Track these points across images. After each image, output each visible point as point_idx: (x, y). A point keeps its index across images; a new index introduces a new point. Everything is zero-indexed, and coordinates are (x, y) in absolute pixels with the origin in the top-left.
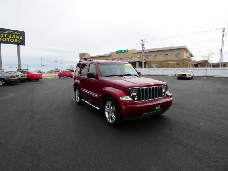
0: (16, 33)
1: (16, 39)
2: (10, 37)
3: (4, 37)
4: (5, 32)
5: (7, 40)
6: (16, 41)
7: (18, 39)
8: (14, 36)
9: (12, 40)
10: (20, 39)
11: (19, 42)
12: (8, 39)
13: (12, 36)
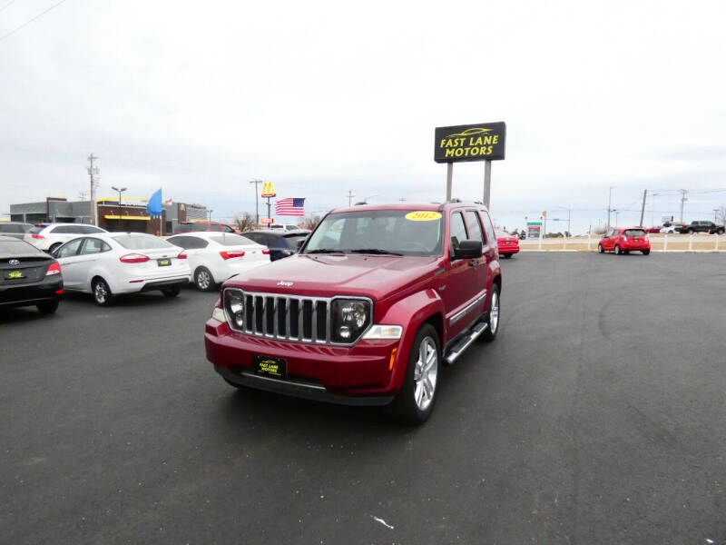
0: (485, 130)
1: (483, 146)
2: (471, 144)
3: (459, 147)
4: (462, 134)
5: (465, 151)
6: (483, 151)
7: (487, 146)
8: (480, 139)
9: (475, 151)
10: (491, 144)
11: (491, 151)
12: (467, 149)
13: (474, 142)
